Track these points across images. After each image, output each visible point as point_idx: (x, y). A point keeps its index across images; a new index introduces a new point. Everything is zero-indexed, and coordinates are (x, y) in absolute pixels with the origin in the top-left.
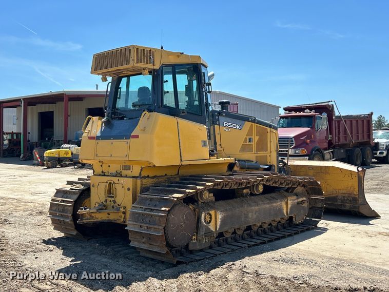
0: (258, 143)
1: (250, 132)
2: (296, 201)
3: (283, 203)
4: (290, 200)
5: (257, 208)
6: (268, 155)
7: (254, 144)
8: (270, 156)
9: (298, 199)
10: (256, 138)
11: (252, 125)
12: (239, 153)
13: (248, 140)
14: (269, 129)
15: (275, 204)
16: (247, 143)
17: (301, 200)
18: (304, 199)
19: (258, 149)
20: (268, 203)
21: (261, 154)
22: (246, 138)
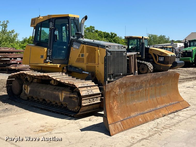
0: (88, 57)
1: (82, 51)
2: (69, 95)
3: (60, 93)
4: (64, 93)
5: (45, 91)
6: (96, 66)
7: (85, 58)
8: (98, 66)
9: (70, 94)
10: (86, 54)
11: (84, 46)
12: (75, 63)
13: (81, 56)
14: (97, 48)
15: (55, 92)
16: (81, 57)
17: (72, 95)
18: (75, 96)
19: (88, 61)
20: (51, 91)
21: (90, 64)
22: (80, 54)
